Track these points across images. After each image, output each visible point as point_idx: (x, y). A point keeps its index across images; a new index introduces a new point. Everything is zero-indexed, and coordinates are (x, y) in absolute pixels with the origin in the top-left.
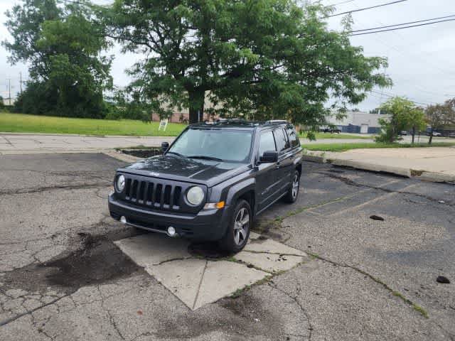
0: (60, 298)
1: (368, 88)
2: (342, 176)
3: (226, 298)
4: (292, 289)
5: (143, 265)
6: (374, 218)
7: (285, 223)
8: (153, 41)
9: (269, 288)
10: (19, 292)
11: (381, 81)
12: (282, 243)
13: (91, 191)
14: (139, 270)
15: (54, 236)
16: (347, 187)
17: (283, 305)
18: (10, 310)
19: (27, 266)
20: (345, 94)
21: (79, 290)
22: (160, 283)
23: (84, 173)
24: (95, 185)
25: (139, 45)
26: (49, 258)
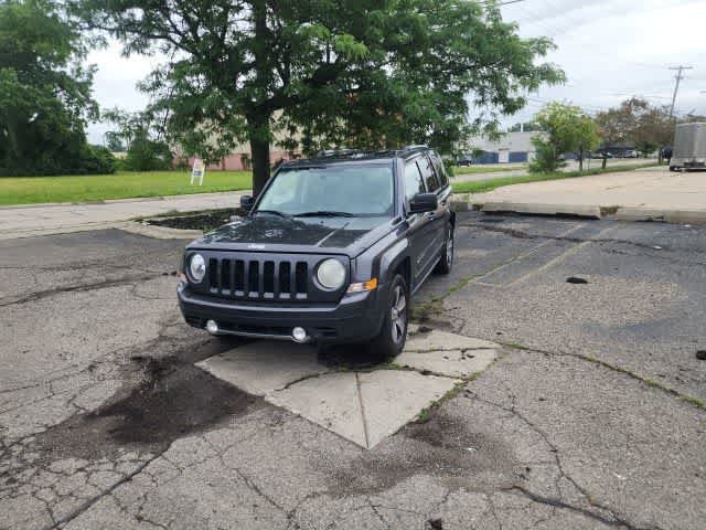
0: (148, 463)
1: (533, 86)
2: (503, 226)
3: (410, 424)
4: (500, 396)
5: (259, 393)
6: (572, 280)
7: (447, 304)
8: (177, 32)
9: (468, 402)
10: (72, 463)
11: (549, 75)
12: (458, 333)
13: (124, 289)
14: (256, 401)
15: (91, 368)
16: (516, 241)
17: (498, 422)
18: (71, 494)
19: (67, 421)
20: (495, 101)
21: (174, 445)
22: (299, 416)
23: (97, 264)
24: (126, 280)
25: (151, 41)
26: (100, 403)
